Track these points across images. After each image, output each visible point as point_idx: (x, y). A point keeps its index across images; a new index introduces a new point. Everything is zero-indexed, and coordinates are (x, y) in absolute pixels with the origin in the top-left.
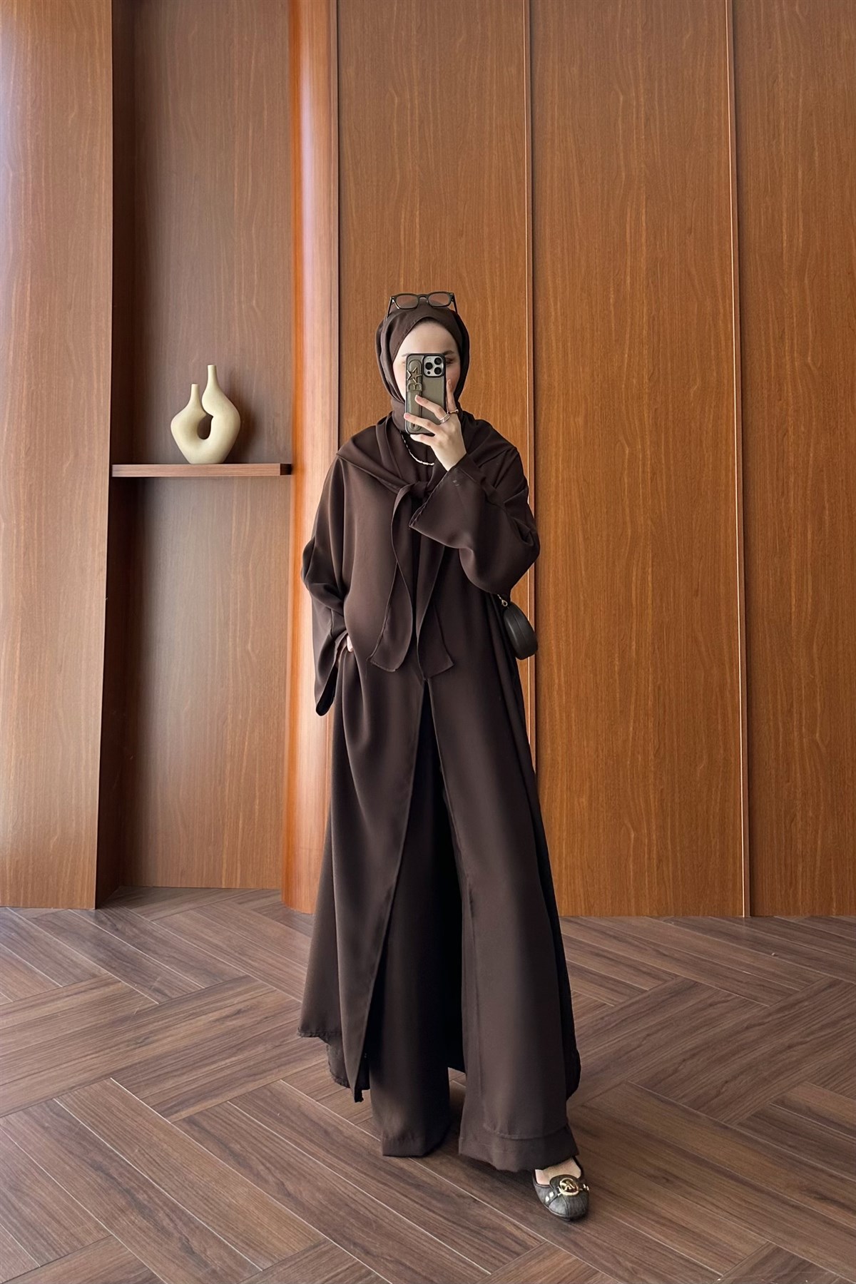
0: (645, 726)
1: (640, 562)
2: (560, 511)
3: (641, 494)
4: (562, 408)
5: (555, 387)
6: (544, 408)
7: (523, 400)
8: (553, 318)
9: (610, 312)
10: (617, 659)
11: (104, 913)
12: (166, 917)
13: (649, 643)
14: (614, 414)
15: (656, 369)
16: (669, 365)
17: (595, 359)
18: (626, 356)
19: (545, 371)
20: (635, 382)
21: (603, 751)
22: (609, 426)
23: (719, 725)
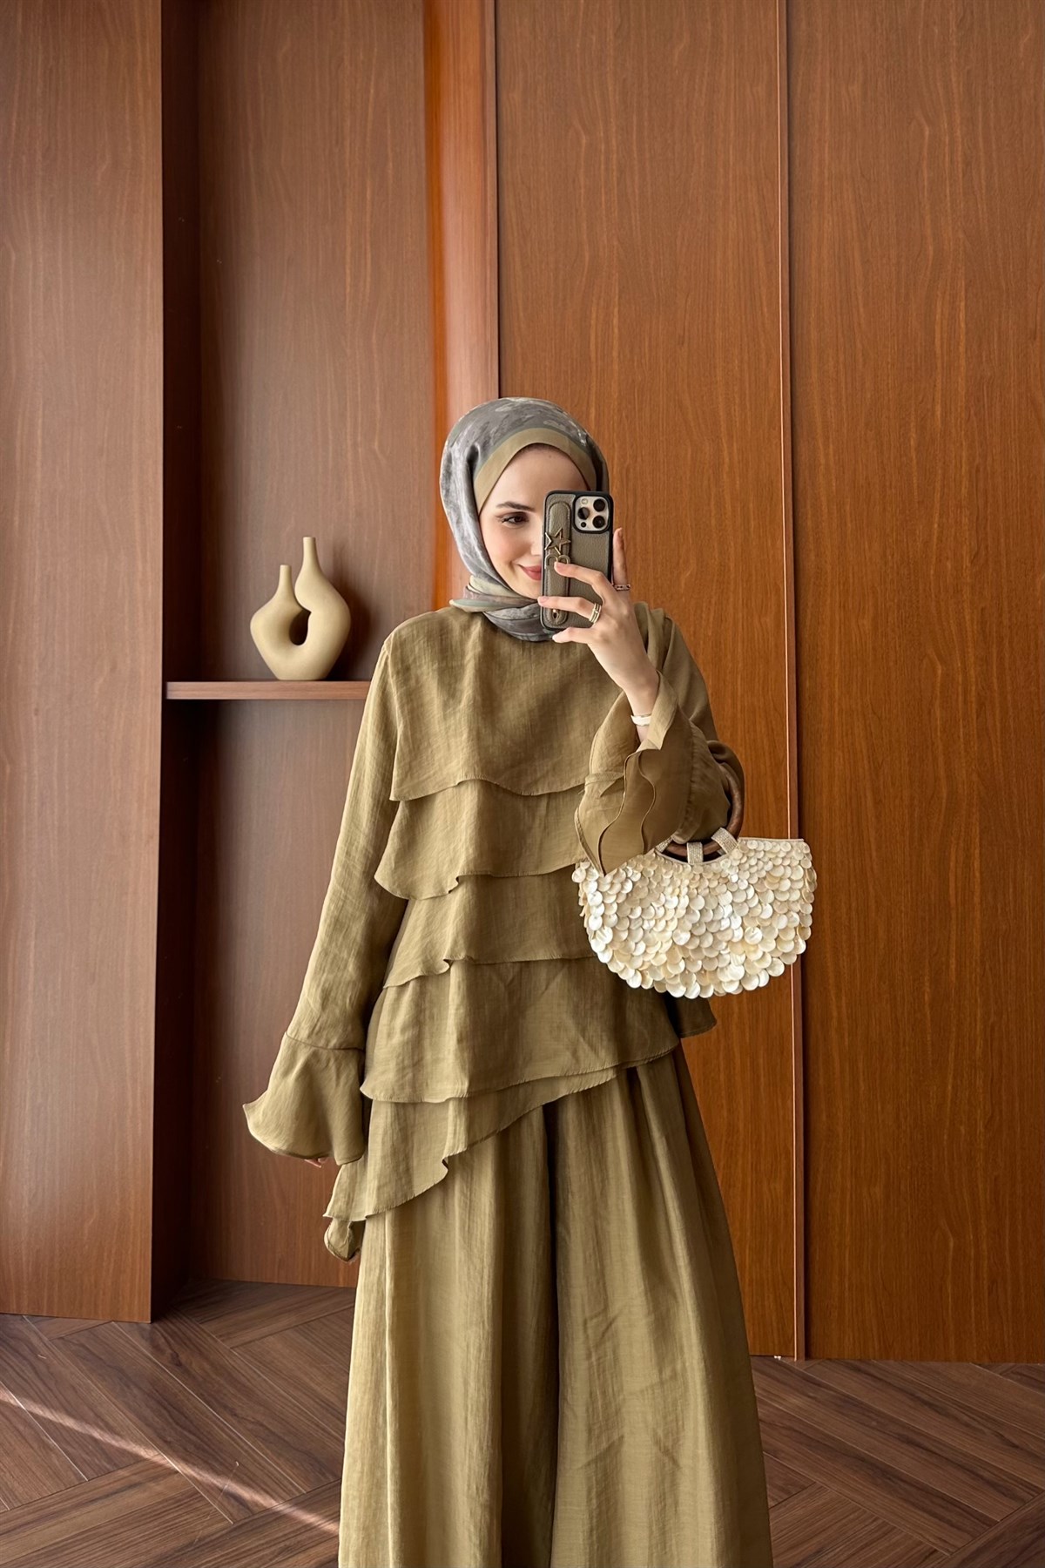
0: (970, 1084)
1: (962, 839)
2: (838, 759)
3: (961, 735)
4: (837, 604)
5: (826, 573)
6: (810, 604)
7: (778, 591)
8: (822, 467)
9: (911, 460)
10: (927, 984)
11: (162, 1331)
12: (254, 1341)
13: (976, 961)
14: (918, 615)
15: (983, 547)
16: (1002, 540)
17: (888, 530)
18: (936, 526)
19: (812, 547)
20: (949, 565)
21: (906, 1118)
22: (910, 632)
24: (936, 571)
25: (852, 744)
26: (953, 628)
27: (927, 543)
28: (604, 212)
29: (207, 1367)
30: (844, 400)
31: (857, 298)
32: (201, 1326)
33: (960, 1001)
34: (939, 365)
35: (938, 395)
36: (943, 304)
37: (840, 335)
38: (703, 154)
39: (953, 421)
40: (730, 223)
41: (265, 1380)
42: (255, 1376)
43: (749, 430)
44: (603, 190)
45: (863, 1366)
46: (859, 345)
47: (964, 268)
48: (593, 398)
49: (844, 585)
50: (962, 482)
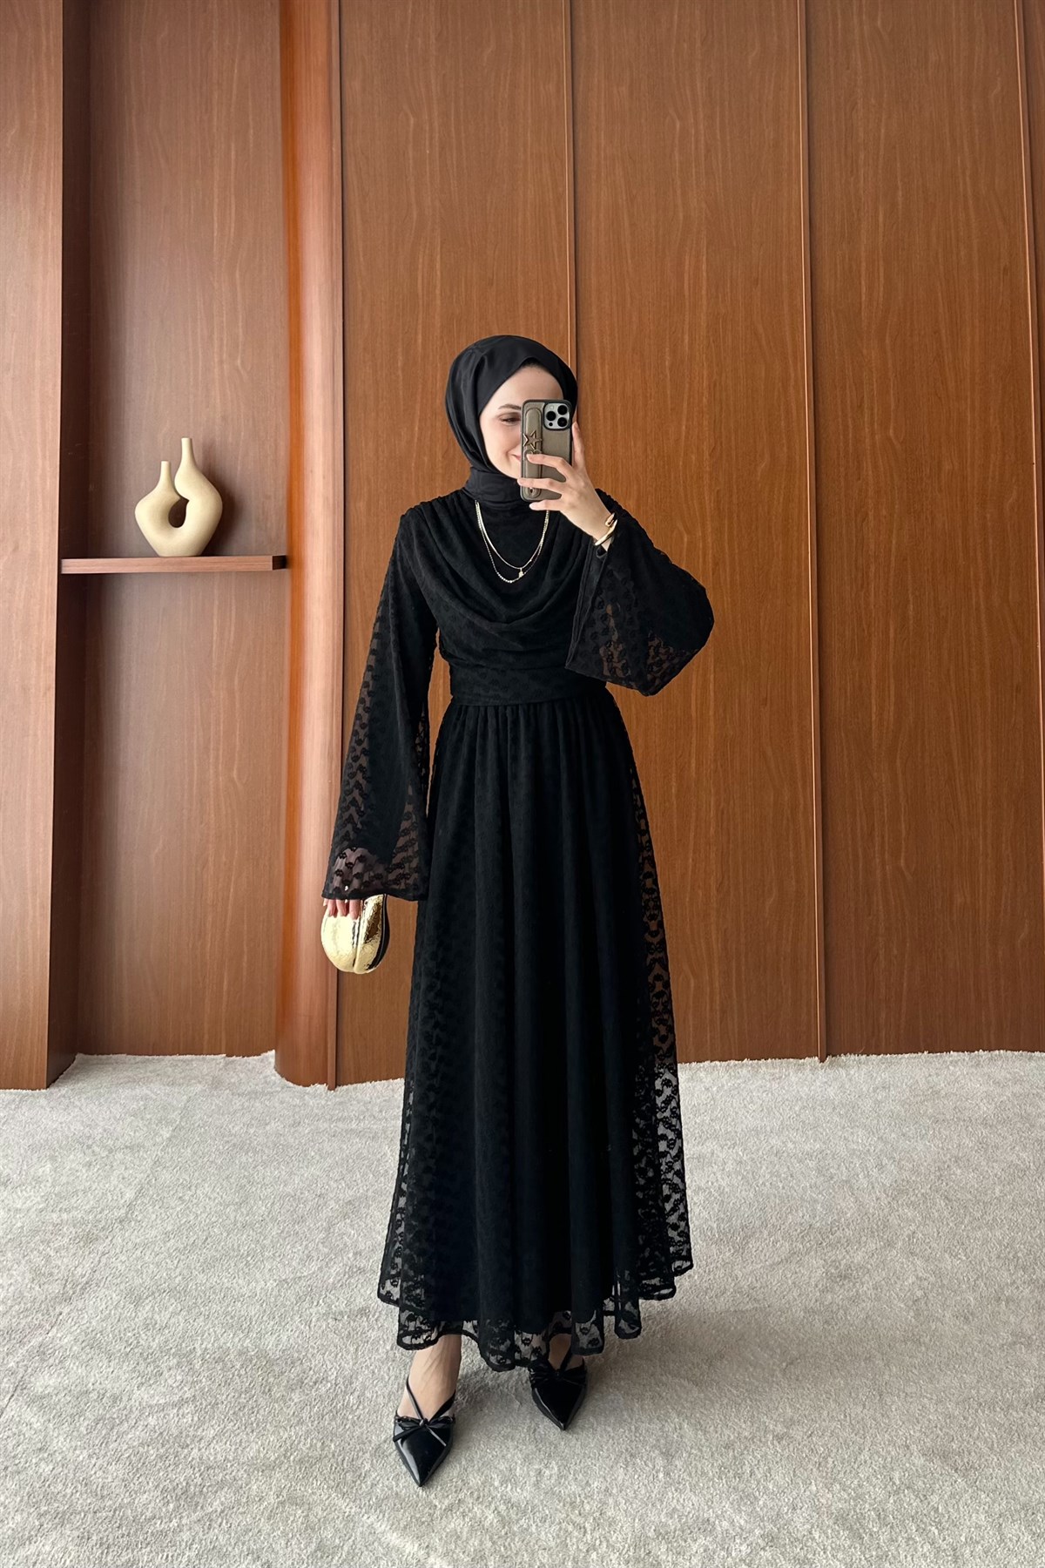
0: (706, 856)
1: (701, 667)
8: (600, 383)
9: (666, 376)
10: (674, 780)
13: (710, 760)
14: (671, 497)
15: (719, 443)
16: (733, 438)
17: (648, 432)
18: (684, 427)
20: (693, 457)
22: (664, 510)
23: (791, 853)
24: (683, 463)
26: (696, 507)
27: (677, 441)
28: (428, 179)
30: (616, 330)
31: (626, 253)
33: (698, 792)
34: (687, 304)
35: (687, 327)
36: (690, 258)
37: (613, 280)
38: (507, 135)
39: (698, 347)
40: (529, 191)
44: (427, 161)
46: (628, 289)
47: (706, 230)
48: (420, 327)
49: (615, 474)
50: (703, 393)
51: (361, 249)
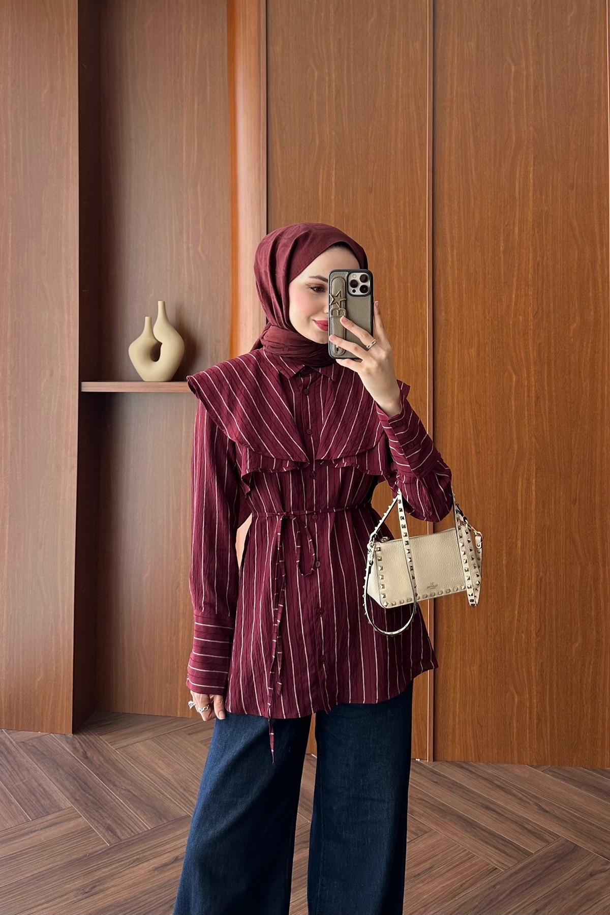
0: (528, 610)
1: (525, 473)
2: (455, 428)
3: (526, 416)
4: (457, 340)
5: (451, 323)
6: (441, 341)
7: (424, 333)
8: (449, 262)
9: (500, 258)
10: (504, 555)
11: (79, 739)
12: (128, 745)
13: (532, 542)
14: (503, 347)
15: (540, 308)
16: (552, 305)
17: (486, 299)
18: (514, 296)
19: (443, 308)
20: (521, 319)
21: (491, 629)
22: (498, 357)
23: (593, 613)
24: (513, 322)
25: (464, 420)
26: (522, 355)
27: (508, 306)
28: (327, 116)
29: (102, 759)
30: (463, 224)
31: (471, 165)
32: (100, 737)
33: (523, 564)
34: (518, 204)
35: (517, 221)
36: (520, 169)
37: (461, 187)
38: (384, 81)
39: (525, 236)
40: (400, 122)
41: (133, 767)
42: (127, 765)
43: (408, 241)
44: (327, 103)
45: (466, 766)
46: (472, 193)
47: (533, 148)
49: (461, 330)
50: (529, 271)
51: (279, 168)
